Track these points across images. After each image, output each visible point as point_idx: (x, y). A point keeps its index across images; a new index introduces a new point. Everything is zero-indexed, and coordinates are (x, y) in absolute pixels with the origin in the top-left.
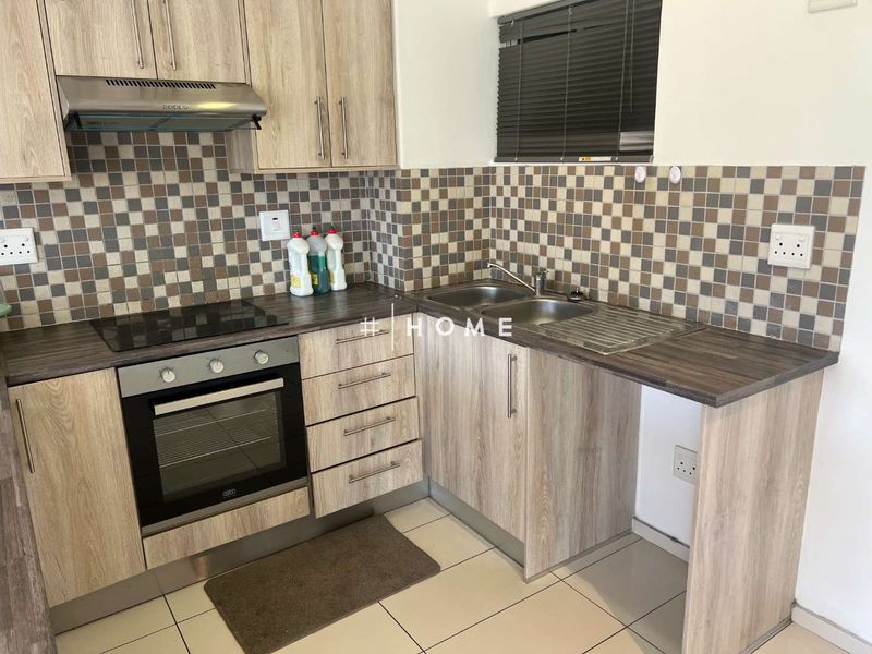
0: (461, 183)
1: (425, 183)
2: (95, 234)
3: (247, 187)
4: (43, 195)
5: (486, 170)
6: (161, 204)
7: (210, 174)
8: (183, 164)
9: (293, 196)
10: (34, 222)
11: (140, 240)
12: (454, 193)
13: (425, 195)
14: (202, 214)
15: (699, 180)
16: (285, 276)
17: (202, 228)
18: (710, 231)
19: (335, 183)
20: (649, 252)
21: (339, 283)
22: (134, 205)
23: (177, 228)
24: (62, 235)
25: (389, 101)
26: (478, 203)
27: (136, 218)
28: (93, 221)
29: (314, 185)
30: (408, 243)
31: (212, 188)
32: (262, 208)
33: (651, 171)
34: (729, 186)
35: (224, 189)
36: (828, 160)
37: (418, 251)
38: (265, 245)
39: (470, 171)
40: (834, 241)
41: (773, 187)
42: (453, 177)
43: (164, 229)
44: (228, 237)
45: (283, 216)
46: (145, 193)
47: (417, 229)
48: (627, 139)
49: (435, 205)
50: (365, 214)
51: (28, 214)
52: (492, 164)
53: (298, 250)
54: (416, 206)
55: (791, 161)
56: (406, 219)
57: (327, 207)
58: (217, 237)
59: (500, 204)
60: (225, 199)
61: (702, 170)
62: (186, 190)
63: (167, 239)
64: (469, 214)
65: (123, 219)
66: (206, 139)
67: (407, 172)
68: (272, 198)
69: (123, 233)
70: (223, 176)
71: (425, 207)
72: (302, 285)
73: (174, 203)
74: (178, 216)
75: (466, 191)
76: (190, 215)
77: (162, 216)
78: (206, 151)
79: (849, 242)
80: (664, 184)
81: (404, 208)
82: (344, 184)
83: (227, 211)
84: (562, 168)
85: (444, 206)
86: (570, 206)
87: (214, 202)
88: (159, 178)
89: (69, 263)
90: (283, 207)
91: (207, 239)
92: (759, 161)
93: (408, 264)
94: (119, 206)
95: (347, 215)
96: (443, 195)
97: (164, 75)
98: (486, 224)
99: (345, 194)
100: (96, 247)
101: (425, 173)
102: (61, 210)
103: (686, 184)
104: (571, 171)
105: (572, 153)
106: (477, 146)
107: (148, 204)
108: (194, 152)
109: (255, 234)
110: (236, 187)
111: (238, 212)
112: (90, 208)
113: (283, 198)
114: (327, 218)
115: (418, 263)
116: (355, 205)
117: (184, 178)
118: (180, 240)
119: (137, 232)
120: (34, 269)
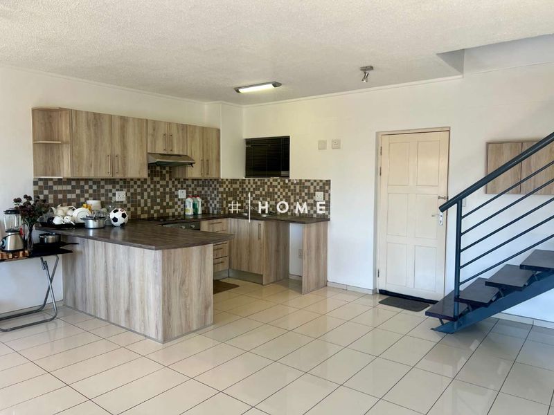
0: (236, 183)
1: (227, 183)
2: (139, 194)
3: (176, 183)
4: (129, 182)
5: (243, 180)
6: (155, 186)
7: (167, 179)
8: (161, 175)
9: (187, 186)
10: (126, 190)
11: (149, 197)
12: (234, 186)
13: (227, 186)
14: (164, 190)
15: (300, 182)
16: (184, 209)
17: (164, 193)
18: (303, 194)
19: (198, 183)
20: (290, 200)
21: (200, 212)
22: (149, 186)
23: (158, 193)
24: (132, 194)
25: (218, 160)
26: (240, 189)
27: (149, 190)
28: (139, 190)
29: (193, 183)
30: (222, 199)
31: (167, 182)
32: (179, 189)
33: (289, 181)
34: (307, 184)
35: (170, 182)
36: (325, 178)
37: (225, 202)
38: (179, 200)
39: (238, 180)
40: (327, 194)
41: (315, 184)
42: (233, 181)
43: (155, 194)
44: (170, 197)
45: (185, 191)
46: (152, 183)
47: (225, 196)
48: (283, 173)
49: (229, 189)
50: (206, 192)
51: (125, 187)
52: (244, 178)
53: (189, 201)
54: (225, 189)
55: (318, 178)
56: (222, 193)
57: (196, 189)
58: (168, 196)
59: (247, 189)
60: (170, 186)
61: (301, 180)
62: (162, 182)
63: (155, 196)
64: (238, 192)
65: (146, 190)
66: (167, 169)
67: (222, 180)
68: (182, 186)
69: (146, 194)
70: (170, 179)
71: (227, 189)
72: (190, 212)
73: (158, 186)
74: (159, 190)
75: (237, 186)
76: (162, 190)
77: (155, 190)
78: (167, 172)
79: (329, 195)
80: (292, 183)
81: (221, 189)
82: (201, 183)
83: (170, 189)
84: (266, 180)
85: (231, 189)
86: (269, 190)
87: (168, 186)
88: (155, 179)
89: (133, 202)
90: (184, 189)
91: (165, 197)
92: (312, 178)
93: (222, 206)
95: (201, 192)
96: (231, 186)
97: (169, 153)
98: (242, 196)
99: (200, 186)
100: (139, 197)
101: (227, 180)
102: (132, 187)
103: (297, 183)
104: (269, 180)
105: (269, 176)
106: (240, 174)
107: (152, 186)
108: (164, 172)
109: (177, 196)
110: (173, 182)
111: (173, 189)
112: (139, 186)
113: (185, 186)
114: (195, 193)
115: (224, 206)
116: (203, 189)
117: (161, 179)
118: (159, 197)
119: (149, 193)
120: (124, 203)
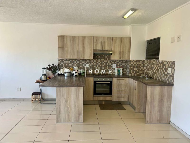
0: (139, 62)
1: (134, 62)
2: (95, 65)
3: (112, 61)
4: (91, 61)
5: (144, 60)
6: (102, 62)
7: (107, 60)
8: (105, 58)
9: (117, 63)
10: (90, 63)
11: (99, 66)
12: (138, 63)
13: (133, 63)
14: (106, 64)
15: (163, 62)
16: (115, 72)
17: (106, 65)
18: (163, 69)
19: (123, 61)
20: (158, 72)
21: (121, 74)
22: (99, 62)
23: (103, 65)
24: (92, 65)
25: (129, 52)
26: (142, 65)
27: (99, 64)
28: (95, 64)
29: (120, 62)
30: (131, 69)
31: (108, 61)
32: (113, 64)
33: (159, 61)
34: (165, 63)
35: (109, 61)
36: (173, 60)
37: (132, 71)
38: (113, 68)
39: (141, 61)
40: (173, 70)
41: (168, 63)
43: (102, 65)
44: (109, 67)
45: (115, 65)
46: (100, 61)
47: (132, 68)
48: (157, 57)
49: (135, 65)
50: (127, 65)
51: (89, 63)
52: (145, 60)
53: (116, 69)
54: (132, 65)
55: (170, 60)
56: (130, 66)
57: (121, 64)
58: (107, 67)
59: (145, 65)
60: (109, 63)
61: (163, 61)
62: (105, 61)
63: (102, 67)
64: (141, 66)
65: (98, 64)
66: (108, 56)
67: (131, 60)
68: (114, 63)
69: (98, 65)
70: (109, 60)
71: (133, 65)
72: (116, 74)
73: (103, 62)
74: (103, 64)
75: (140, 63)
76: (105, 64)
77: (102, 64)
78: (107, 57)
79: (174, 70)
80: (160, 63)
81: (130, 65)
82: (124, 61)
83: (109, 64)
84: (151, 60)
85: (136, 65)
86: (152, 66)
87: (108, 63)
88: (102, 60)
89: (92, 68)
90: (116, 64)
91: (106, 67)
92: (167, 60)
93: (130, 72)
94: (98, 62)
95: (124, 65)
96: (136, 63)
97: (103, 49)
98: (143, 68)
99: (124, 63)
100: (95, 66)
101: (134, 60)
102: (92, 62)
103: (162, 63)
105: (152, 59)
106: (142, 57)
107: (101, 62)
108: (106, 57)
109: (112, 67)
110: (110, 61)
111: (110, 64)
112: (95, 62)
113: (116, 63)
114: (121, 66)
115: (132, 72)
116: (125, 64)
117: (105, 60)
118: (103, 67)
119: (99, 65)
120: (89, 68)
